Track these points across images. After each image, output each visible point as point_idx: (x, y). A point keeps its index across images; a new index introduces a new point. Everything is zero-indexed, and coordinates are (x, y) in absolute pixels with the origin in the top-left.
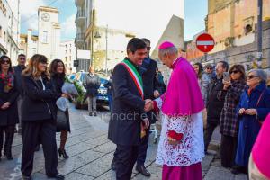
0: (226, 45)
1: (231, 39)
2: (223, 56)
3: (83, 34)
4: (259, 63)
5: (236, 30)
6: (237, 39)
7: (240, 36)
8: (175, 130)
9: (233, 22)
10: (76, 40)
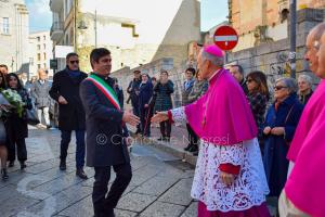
0: (256, 36)
1: (263, 29)
2: (249, 55)
3: (61, 22)
4: (293, 66)
5: (269, 16)
6: (270, 28)
7: (274, 24)
9: (265, 5)
10: (52, 31)
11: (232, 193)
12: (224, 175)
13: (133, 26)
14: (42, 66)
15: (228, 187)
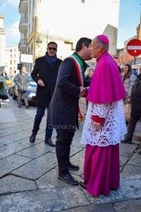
3: (26, 39)
8: (98, 115)
10: (19, 45)
11: (99, 135)
12: (95, 123)
13: (72, 44)
14: (13, 69)
15: (97, 130)
